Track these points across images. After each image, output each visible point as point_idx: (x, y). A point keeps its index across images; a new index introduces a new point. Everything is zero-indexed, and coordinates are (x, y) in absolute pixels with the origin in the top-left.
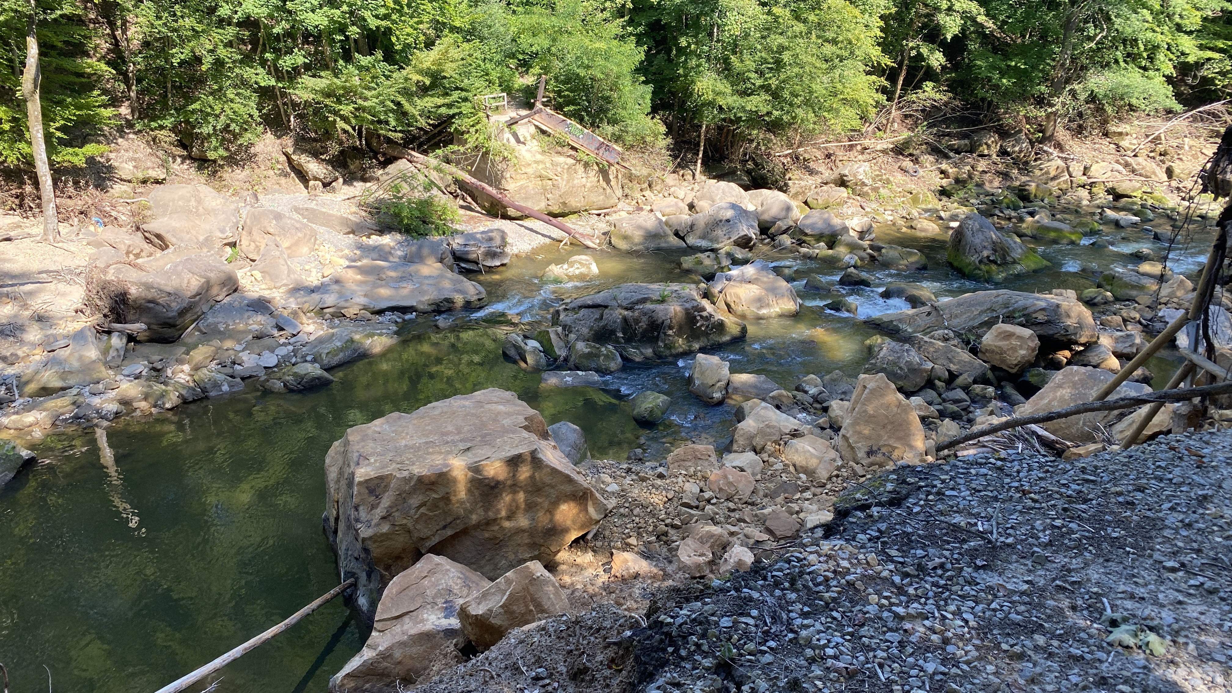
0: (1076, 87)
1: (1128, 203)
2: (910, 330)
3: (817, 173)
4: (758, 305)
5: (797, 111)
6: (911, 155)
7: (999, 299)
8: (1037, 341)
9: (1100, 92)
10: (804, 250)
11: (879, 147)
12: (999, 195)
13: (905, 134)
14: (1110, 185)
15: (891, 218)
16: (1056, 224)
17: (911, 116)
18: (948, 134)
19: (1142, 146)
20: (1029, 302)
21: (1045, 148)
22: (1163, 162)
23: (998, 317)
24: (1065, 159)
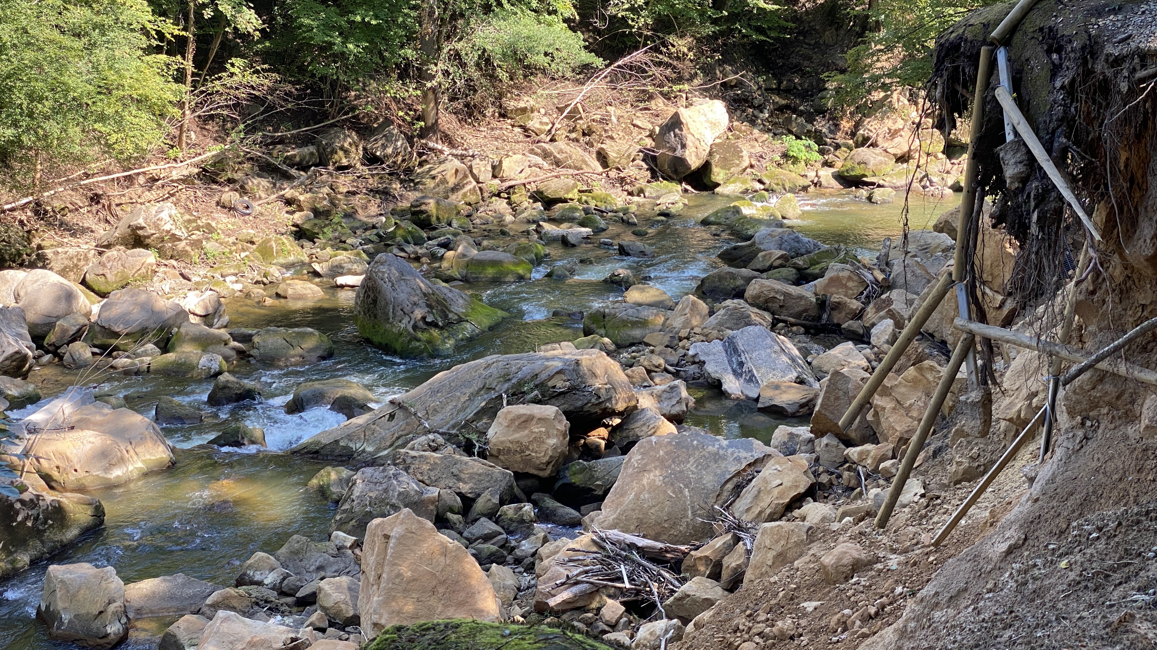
0: (459, 46)
1: (565, 210)
2: (370, 449)
3: (84, 231)
4: (105, 463)
5: (46, 125)
6: (231, 181)
7: (492, 370)
8: (565, 421)
9: (494, 49)
10: (122, 361)
11: (175, 175)
12: (385, 226)
13: (214, 150)
14: (533, 187)
15: (238, 287)
16: (490, 255)
17: (212, 117)
18: (281, 141)
19: (557, 126)
20: (537, 366)
21: (431, 144)
22: (590, 144)
23: (500, 397)
24: (462, 158)
